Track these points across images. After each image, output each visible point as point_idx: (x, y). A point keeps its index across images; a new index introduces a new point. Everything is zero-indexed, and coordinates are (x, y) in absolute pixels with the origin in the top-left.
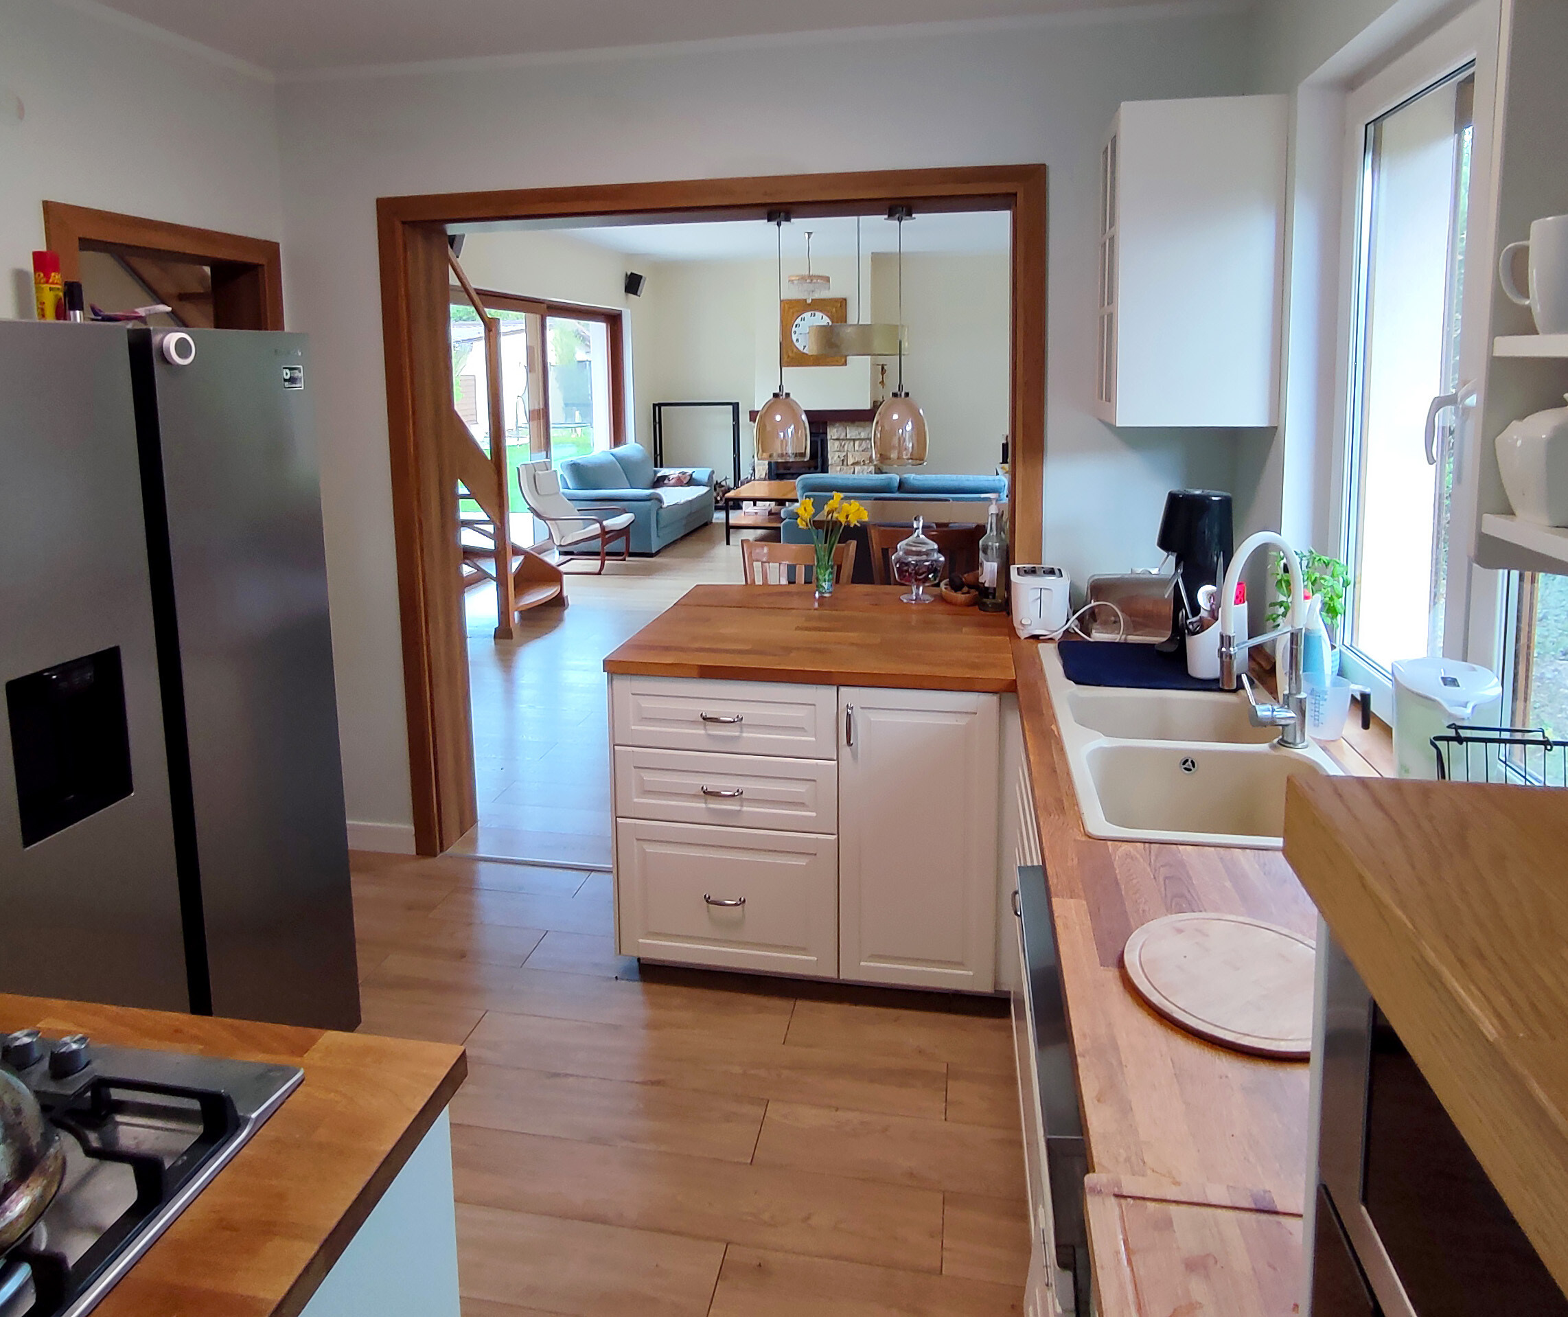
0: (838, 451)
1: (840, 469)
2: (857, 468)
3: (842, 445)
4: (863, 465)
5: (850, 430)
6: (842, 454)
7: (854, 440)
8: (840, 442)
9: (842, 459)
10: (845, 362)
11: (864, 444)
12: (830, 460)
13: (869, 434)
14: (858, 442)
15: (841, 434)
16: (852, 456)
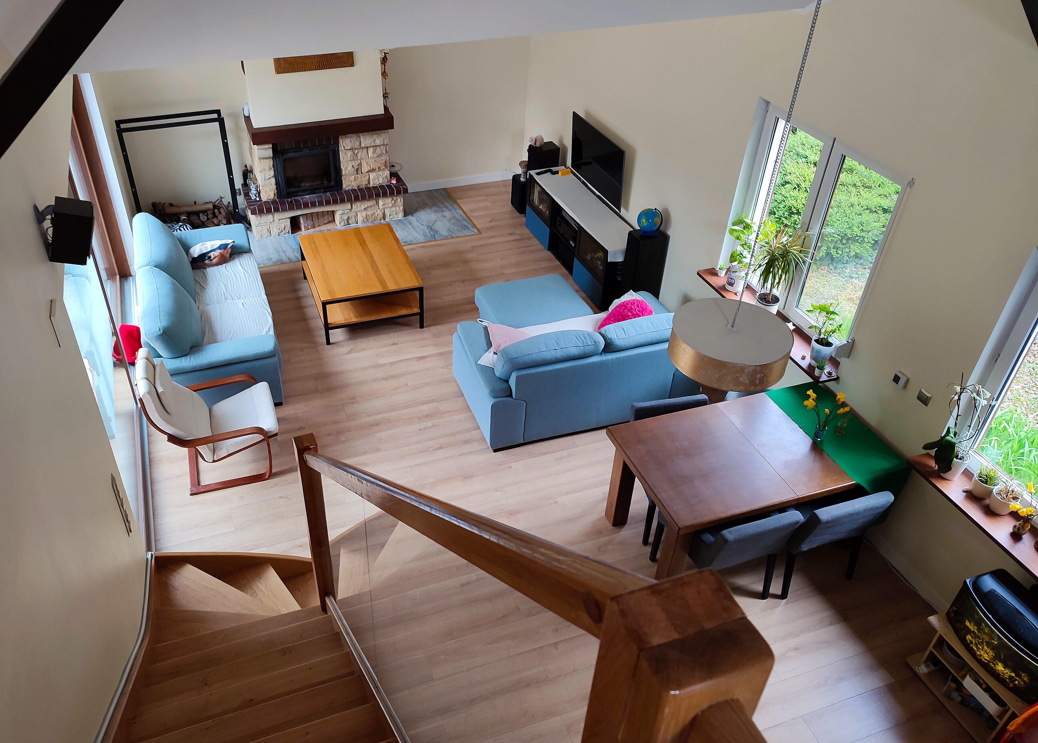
0: (351, 160)
1: (355, 178)
2: (372, 175)
3: (355, 153)
4: (378, 171)
5: (364, 138)
6: (356, 164)
7: (367, 148)
8: (353, 151)
9: (356, 168)
10: (353, 62)
11: (378, 151)
12: (343, 170)
13: (384, 140)
14: (371, 148)
15: (354, 143)
16: (367, 164)
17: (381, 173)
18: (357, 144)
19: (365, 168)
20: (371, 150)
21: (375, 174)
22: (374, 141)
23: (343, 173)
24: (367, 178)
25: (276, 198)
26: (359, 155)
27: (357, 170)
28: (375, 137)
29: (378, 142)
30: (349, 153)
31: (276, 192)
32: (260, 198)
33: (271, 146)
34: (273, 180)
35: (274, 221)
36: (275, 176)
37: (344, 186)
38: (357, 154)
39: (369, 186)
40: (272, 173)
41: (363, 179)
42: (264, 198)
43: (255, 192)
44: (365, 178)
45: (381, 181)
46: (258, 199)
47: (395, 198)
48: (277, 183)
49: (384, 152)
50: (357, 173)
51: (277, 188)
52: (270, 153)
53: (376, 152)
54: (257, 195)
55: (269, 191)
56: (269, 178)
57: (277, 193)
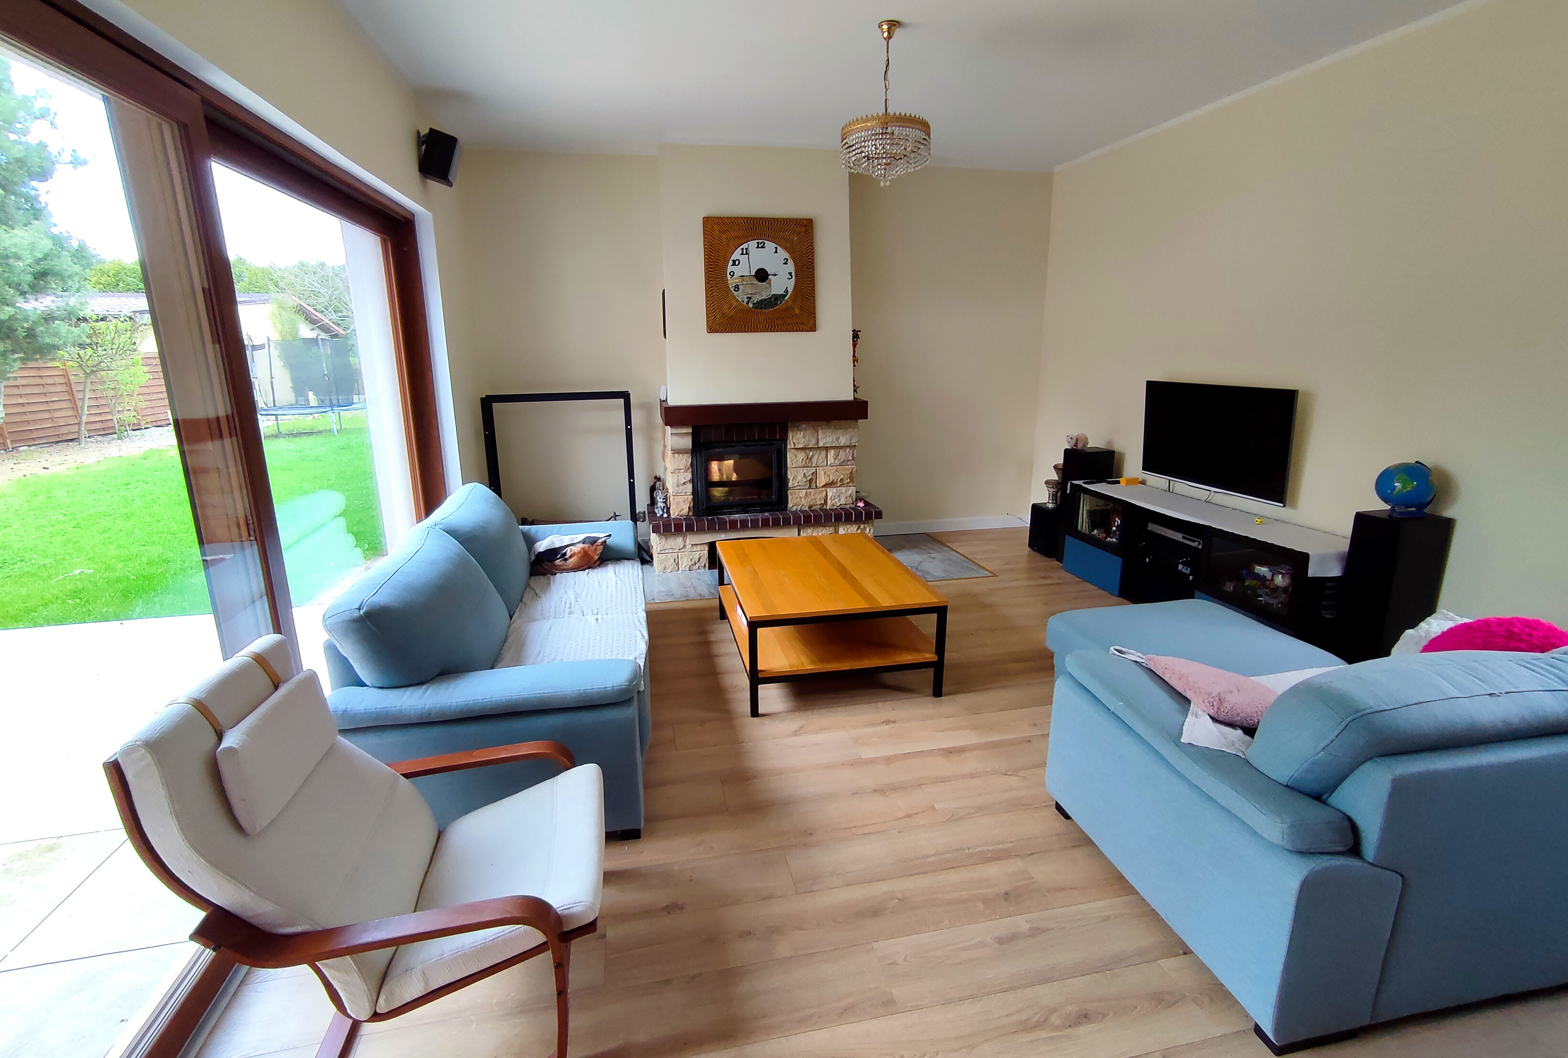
0: (803, 467)
1: (806, 494)
2: (831, 492)
3: (809, 457)
4: (840, 486)
5: (824, 433)
6: (809, 472)
7: (827, 449)
8: (806, 453)
9: (809, 478)
10: (815, 325)
11: (842, 455)
12: (791, 480)
13: (851, 439)
14: (833, 451)
15: (809, 440)
16: (825, 473)
17: (843, 489)
18: (813, 441)
19: (822, 480)
20: (832, 453)
21: (835, 490)
22: (837, 439)
23: (790, 485)
24: (824, 494)
25: (691, 514)
26: (814, 460)
27: (810, 481)
28: (839, 433)
29: (843, 441)
30: (801, 456)
31: (692, 504)
32: (669, 515)
33: (690, 430)
34: (689, 487)
35: (684, 546)
36: (693, 481)
37: (790, 505)
38: (811, 458)
39: (825, 507)
40: (689, 476)
41: (818, 497)
42: (674, 513)
43: (662, 505)
44: (820, 495)
45: (843, 501)
46: (665, 515)
47: (862, 526)
48: (695, 493)
49: (850, 458)
50: (810, 488)
51: (693, 499)
52: (687, 442)
53: (839, 458)
54: (665, 511)
55: (682, 503)
56: (684, 483)
57: (693, 506)
